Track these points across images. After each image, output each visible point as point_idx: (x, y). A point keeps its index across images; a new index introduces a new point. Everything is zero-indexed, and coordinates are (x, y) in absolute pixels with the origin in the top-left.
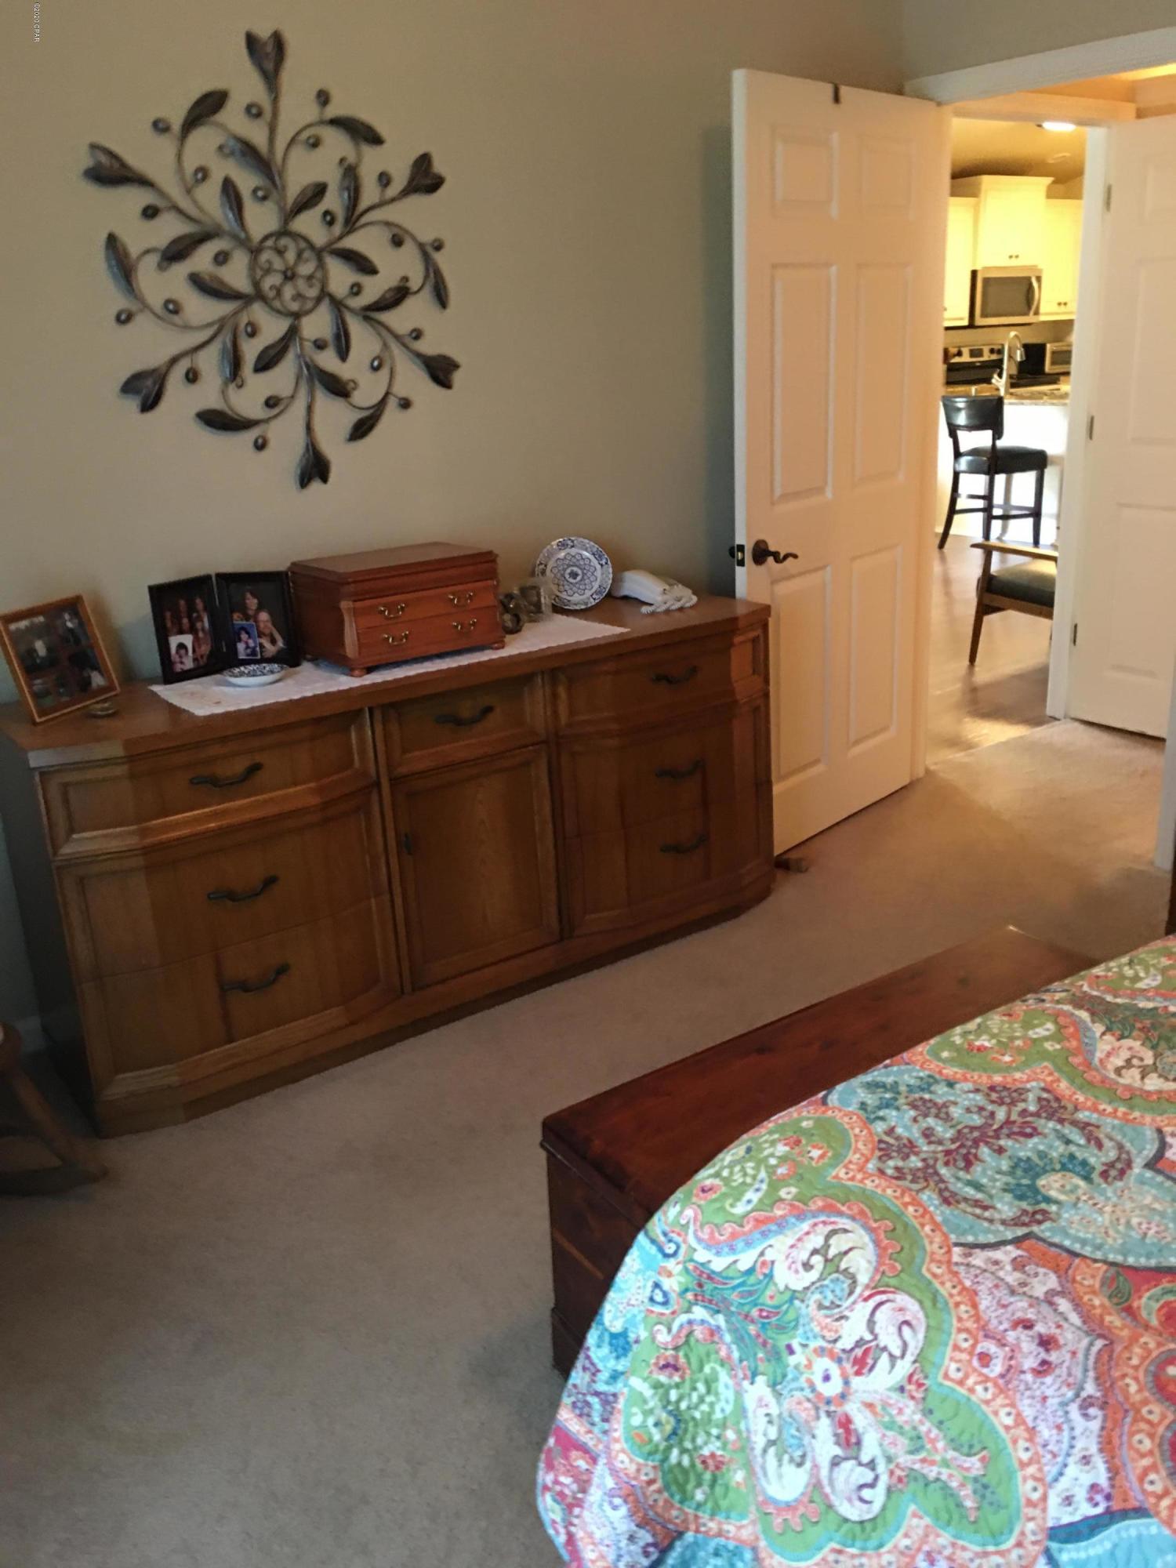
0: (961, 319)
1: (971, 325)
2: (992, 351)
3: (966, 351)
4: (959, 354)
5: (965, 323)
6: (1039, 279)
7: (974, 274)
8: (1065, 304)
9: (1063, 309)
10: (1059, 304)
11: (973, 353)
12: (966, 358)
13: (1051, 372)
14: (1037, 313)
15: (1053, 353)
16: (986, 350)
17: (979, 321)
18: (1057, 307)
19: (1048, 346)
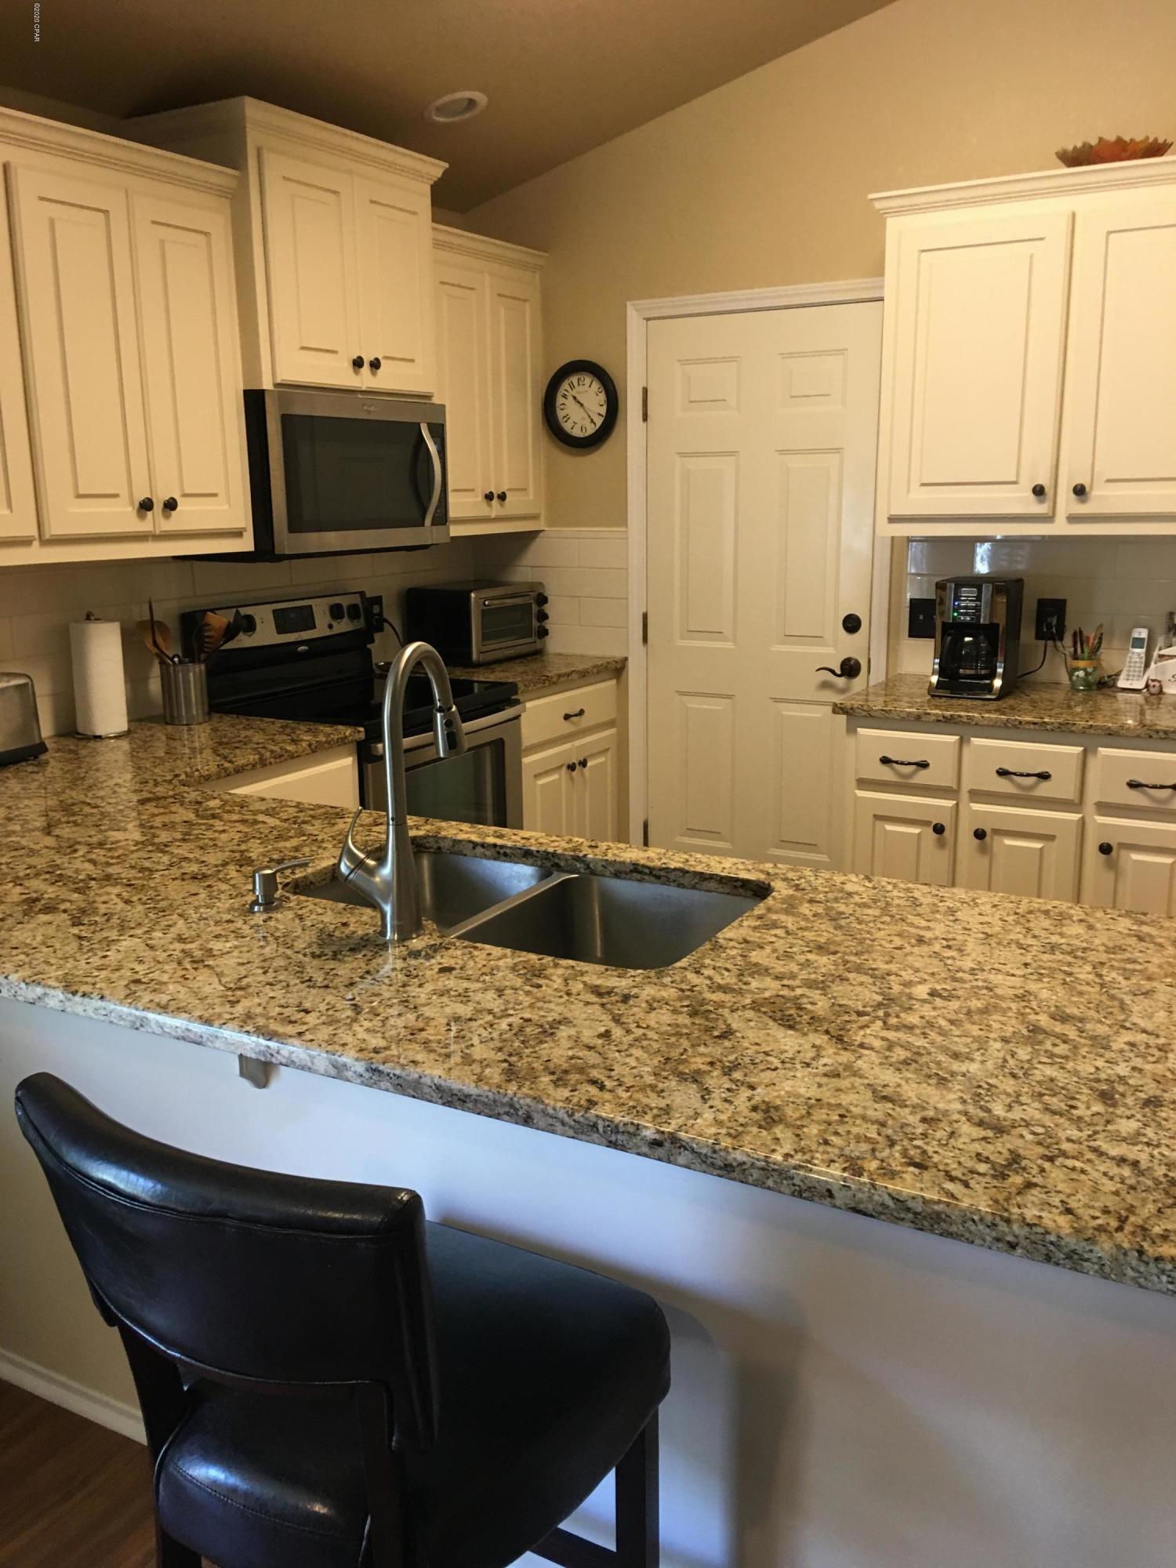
0: (238, 534)
1: (265, 550)
2: (336, 612)
3: (264, 616)
4: (249, 625)
5: (246, 544)
6: (439, 432)
7: (254, 401)
8: (502, 497)
9: (496, 509)
10: (489, 497)
11: (283, 622)
12: (266, 634)
13: (482, 658)
14: (442, 518)
15: (485, 613)
16: (320, 610)
17: (285, 540)
18: (484, 502)
19: (473, 595)
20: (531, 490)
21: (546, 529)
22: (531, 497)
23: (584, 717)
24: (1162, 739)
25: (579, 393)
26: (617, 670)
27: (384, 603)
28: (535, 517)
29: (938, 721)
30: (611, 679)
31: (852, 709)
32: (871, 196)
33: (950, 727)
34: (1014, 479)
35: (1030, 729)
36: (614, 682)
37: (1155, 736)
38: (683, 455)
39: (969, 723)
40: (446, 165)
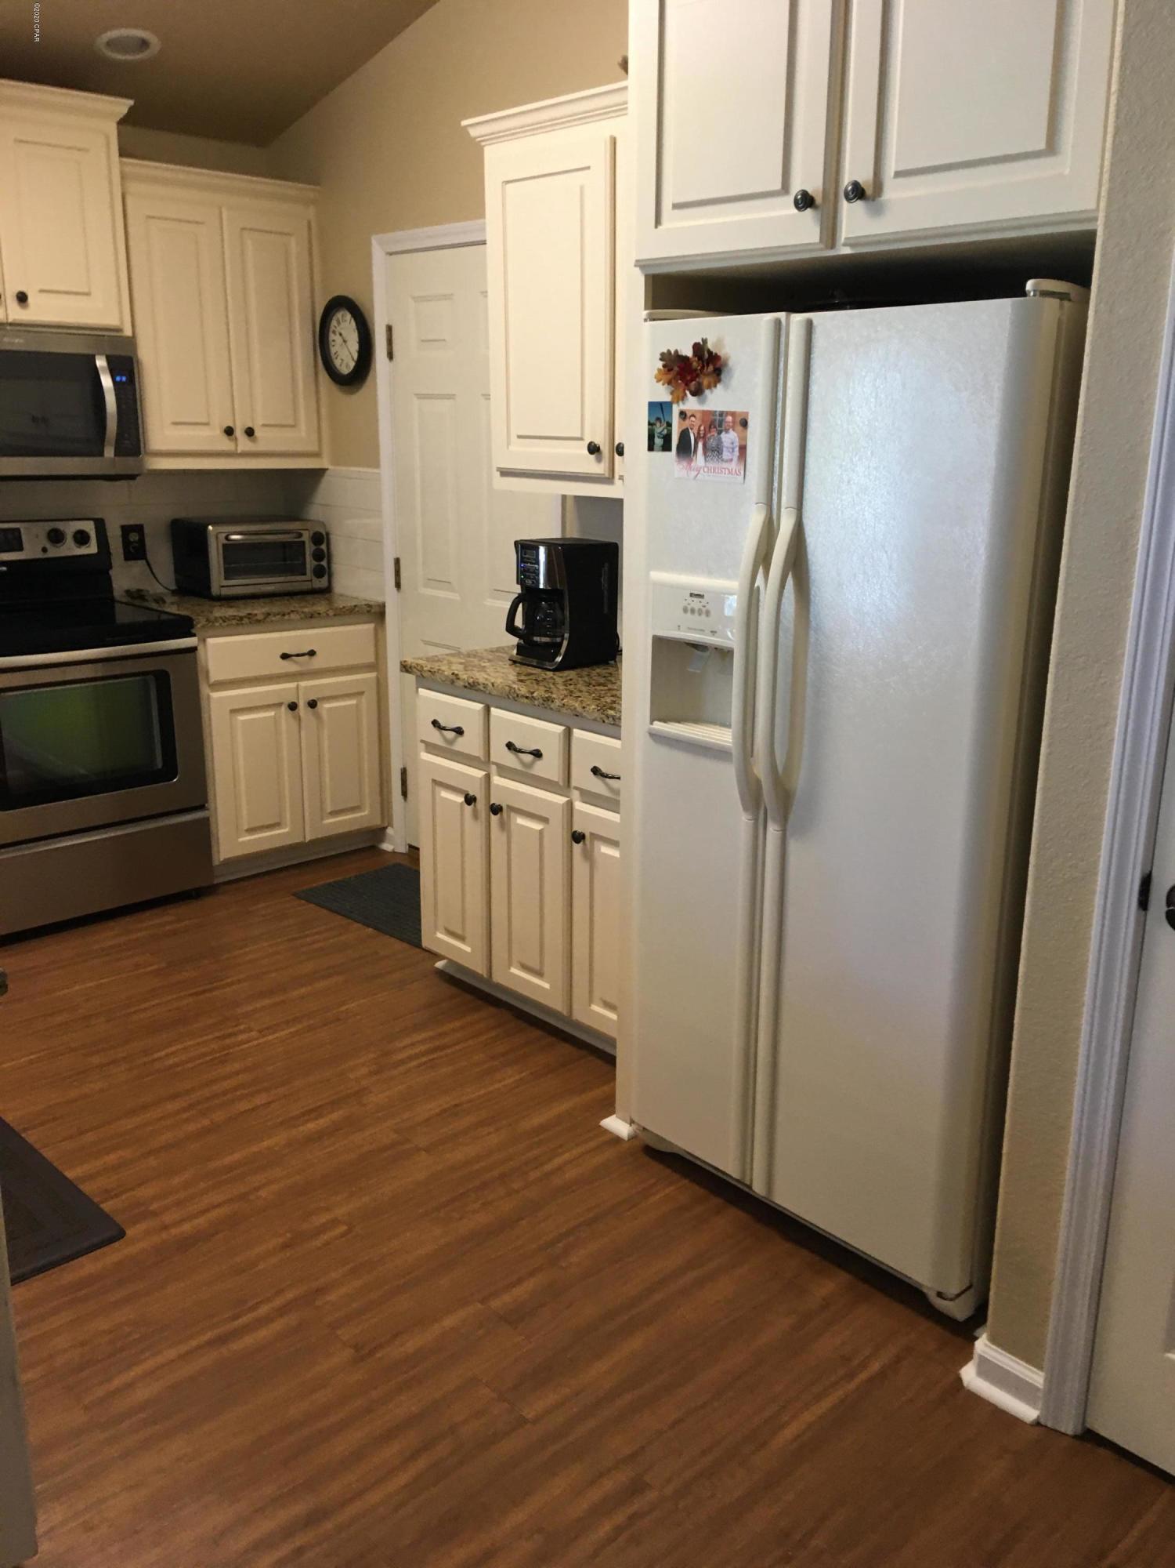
2: (54, 537)
8: (251, 432)
9: (243, 444)
10: (228, 431)
13: (225, 592)
14: (133, 450)
15: (231, 547)
16: (30, 534)
18: (225, 437)
19: (210, 528)
20: (303, 426)
21: (330, 467)
22: (303, 434)
23: (314, 658)
24: (611, 724)
25: (342, 329)
26: (377, 614)
27: (146, 531)
28: (317, 455)
29: (465, 687)
30: (370, 622)
31: (411, 667)
32: (464, 123)
33: (473, 694)
34: (579, 435)
35: (523, 703)
36: (371, 626)
37: (606, 721)
38: (421, 396)
39: (484, 692)
40: (131, 102)
